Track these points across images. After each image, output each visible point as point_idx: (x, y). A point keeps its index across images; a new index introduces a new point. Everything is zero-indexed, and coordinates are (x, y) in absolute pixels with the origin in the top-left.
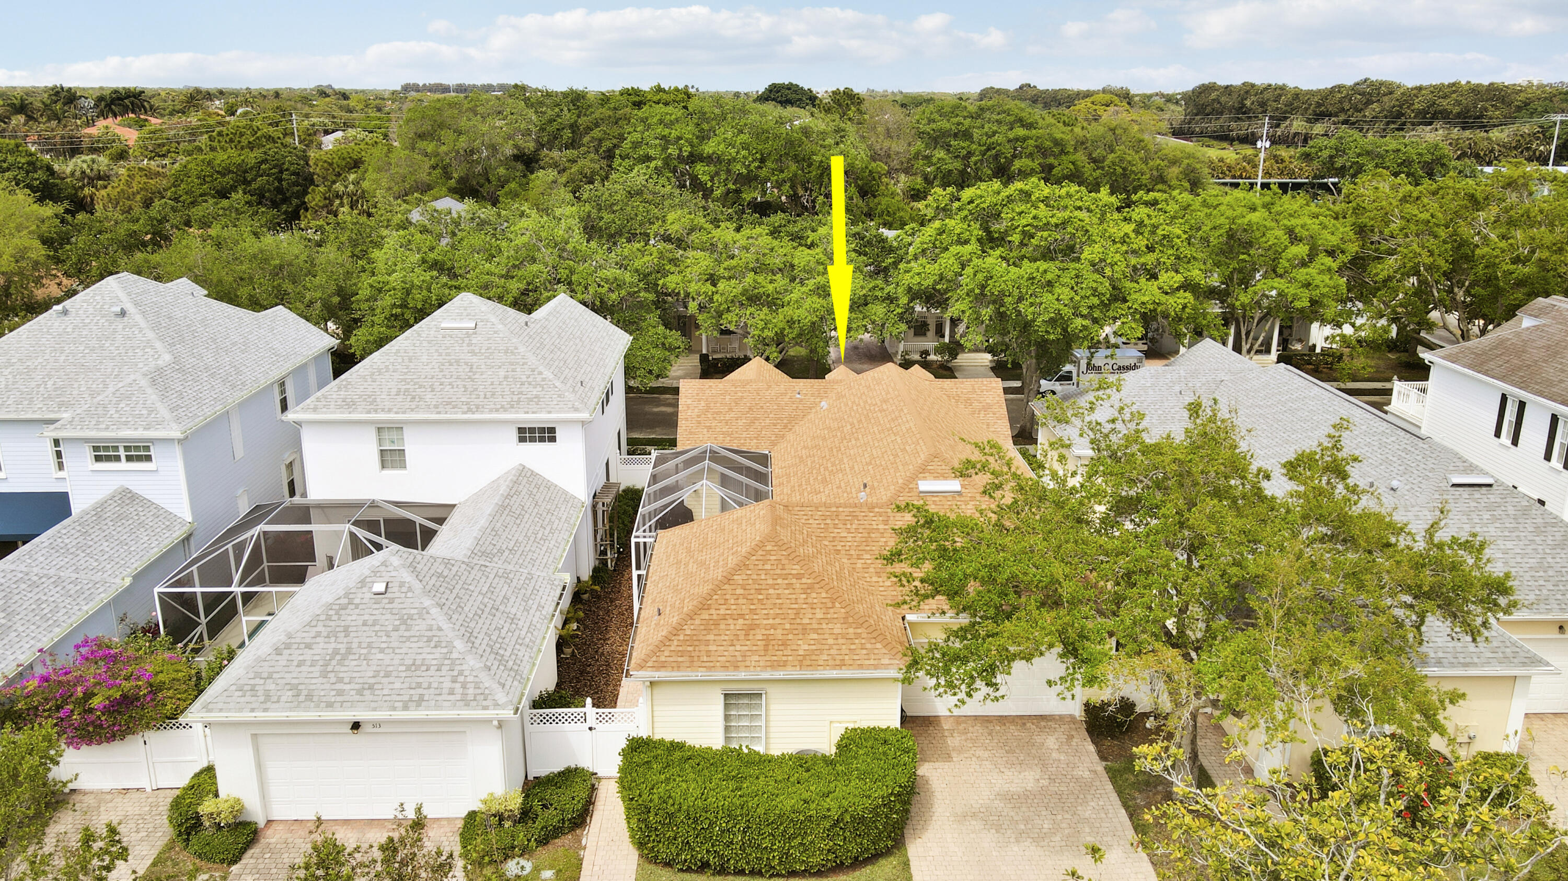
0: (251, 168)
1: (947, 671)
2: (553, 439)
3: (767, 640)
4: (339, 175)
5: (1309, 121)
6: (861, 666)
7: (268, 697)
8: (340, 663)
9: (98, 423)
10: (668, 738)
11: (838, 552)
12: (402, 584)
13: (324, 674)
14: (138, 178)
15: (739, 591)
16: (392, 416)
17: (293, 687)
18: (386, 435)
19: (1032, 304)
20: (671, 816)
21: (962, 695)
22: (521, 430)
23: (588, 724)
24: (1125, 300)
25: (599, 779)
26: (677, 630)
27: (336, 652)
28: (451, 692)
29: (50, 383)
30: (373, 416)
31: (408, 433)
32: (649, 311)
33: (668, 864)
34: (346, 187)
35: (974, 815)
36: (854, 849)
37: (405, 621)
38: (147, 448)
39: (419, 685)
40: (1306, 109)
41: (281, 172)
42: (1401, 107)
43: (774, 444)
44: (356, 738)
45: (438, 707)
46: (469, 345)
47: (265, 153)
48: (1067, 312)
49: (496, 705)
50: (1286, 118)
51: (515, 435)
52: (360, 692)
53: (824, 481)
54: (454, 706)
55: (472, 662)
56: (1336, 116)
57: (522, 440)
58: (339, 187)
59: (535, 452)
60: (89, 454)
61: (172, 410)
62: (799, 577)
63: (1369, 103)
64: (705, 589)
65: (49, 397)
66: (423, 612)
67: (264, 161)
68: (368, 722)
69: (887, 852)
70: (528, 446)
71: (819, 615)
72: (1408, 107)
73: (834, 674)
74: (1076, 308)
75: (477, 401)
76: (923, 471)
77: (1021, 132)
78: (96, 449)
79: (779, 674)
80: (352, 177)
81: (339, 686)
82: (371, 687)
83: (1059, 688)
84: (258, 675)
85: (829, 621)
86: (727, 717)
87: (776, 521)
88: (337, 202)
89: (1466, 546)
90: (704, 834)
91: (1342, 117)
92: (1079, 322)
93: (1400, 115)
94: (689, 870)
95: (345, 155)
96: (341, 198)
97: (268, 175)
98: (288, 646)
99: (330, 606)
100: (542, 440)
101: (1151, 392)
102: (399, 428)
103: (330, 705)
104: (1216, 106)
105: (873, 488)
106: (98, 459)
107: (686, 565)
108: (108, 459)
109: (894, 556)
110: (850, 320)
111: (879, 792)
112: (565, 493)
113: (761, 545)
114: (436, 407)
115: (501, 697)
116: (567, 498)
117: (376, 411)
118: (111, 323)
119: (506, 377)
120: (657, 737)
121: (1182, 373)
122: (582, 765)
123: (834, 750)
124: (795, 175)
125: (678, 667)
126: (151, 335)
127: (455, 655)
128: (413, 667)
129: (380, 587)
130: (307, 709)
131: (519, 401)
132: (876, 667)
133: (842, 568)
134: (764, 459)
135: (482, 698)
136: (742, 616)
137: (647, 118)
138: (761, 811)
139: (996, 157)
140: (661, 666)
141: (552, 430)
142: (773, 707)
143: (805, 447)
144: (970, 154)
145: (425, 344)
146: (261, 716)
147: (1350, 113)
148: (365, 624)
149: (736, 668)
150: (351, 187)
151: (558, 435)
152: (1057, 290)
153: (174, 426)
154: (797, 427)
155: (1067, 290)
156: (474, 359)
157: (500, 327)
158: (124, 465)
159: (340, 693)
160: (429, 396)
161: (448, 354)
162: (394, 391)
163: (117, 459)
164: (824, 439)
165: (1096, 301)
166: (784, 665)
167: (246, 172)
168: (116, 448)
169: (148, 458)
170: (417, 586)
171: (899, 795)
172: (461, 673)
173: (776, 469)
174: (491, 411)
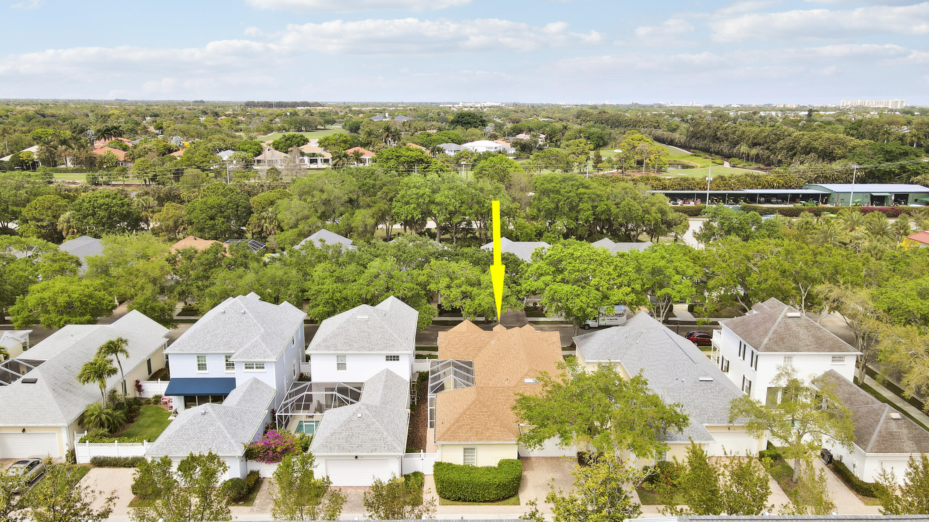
0: (224, 206)
1: (529, 442)
2: (398, 360)
3: (477, 432)
4: (263, 208)
5: (749, 147)
6: (505, 440)
7: (331, 449)
8: (351, 438)
9: (248, 356)
10: (447, 462)
11: (498, 403)
12: (366, 415)
13: (347, 442)
14: (171, 210)
15: (468, 417)
16: (343, 352)
17: (338, 446)
18: (340, 358)
19: (571, 303)
20: (450, 483)
21: (532, 448)
22: (387, 357)
23: (422, 458)
24: (608, 299)
25: (424, 475)
26: (449, 429)
27: (349, 435)
28: (384, 448)
29: (224, 340)
30: (336, 352)
31: (348, 359)
32: (423, 298)
33: (448, 499)
34: (268, 214)
35: (540, 486)
36: (503, 494)
37: (368, 426)
38: (263, 364)
39: (375, 445)
40: (748, 140)
41: (238, 207)
42: (794, 143)
43: (474, 357)
44: (357, 461)
45: (381, 452)
46: (367, 325)
47: (230, 198)
48: (584, 306)
49: (398, 451)
50: (738, 144)
51: (385, 358)
52: (358, 447)
53: (493, 376)
54: (385, 452)
55: (390, 438)
56: (763, 145)
57: (387, 360)
58: (264, 214)
59: (392, 364)
60: (244, 366)
61: (271, 350)
62: (486, 412)
63: (779, 140)
64: (457, 416)
65: (225, 345)
66: (373, 423)
67: (231, 202)
68: (359, 456)
69: (513, 496)
70: (389, 362)
71: (493, 424)
72: (798, 144)
73: (497, 442)
74: (588, 304)
75: (372, 347)
76: (526, 375)
77: (582, 190)
78: (246, 365)
79: (481, 443)
80: (270, 209)
81: (351, 445)
82: (361, 446)
83: (559, 446)
84: (327, 442)
85: (496, 426)
86: (464, 456)
87: (478, 393)
88: (263, 221)
89: (678, 405)
90: (460, 489)
91: (766, 145)
92: (589, 310)
93: (794, 148)
94: (455, 500)
95: (267, 199)
96: (265, 219)
97: (232, 209)
98: (335, 433)
99: (345, 421)
100: (394, 360)
101: (615, 337)
102: (344, 356)
103: (350, 451)
104: (703, 134)
105: (510, 380)
106: (246, 368)
107: (449, 407)
108: (250, 368)
109: (515, 408)
110: (502, 305)
111: (510, 477)
112: (402, 379)
113: (474, 402)
114: (358, 349)
115: (399, 449)
116: (403, 380)
117: (337, 350)
118: (241, 317)
119: (381, 337)
120: (443, 462)
121: (628, 329)
122: (419, 471)
123: (497, 466)
124: (477, 210)
125: (450, 440)
126: (255, 321)
127: (384, 436)
128: (372, 440)
129: (359, 415)
130: (343, 452)
131: (386, 347)
132: (510, 440)
133: (500, 409)
134: (470, 364)
135: (394, 449)
136: (469, 424)
137: (408, 183)
138: (476, 482)
139: (571, 203)
140: (445, 440)
141: (398, 357)
142: (478, 453)
143: (486, 361)
144: (559, 201)
145: (352, 324)
146: (330, 454)
147: (770, 144)
148: (356, 427)
149: (468, 440)
150: (270, 214)
151: (400, 358)
152: (581, 298)
153: (274, 357)
154: (482, 351)
155: (585, 297)
156: (370, 330)
157: (378, 318)
158: (255, 370)
159: (352, 447)
160: (355, 344)
161: (360, 329)
162: (343, 343)
163: (253, 368)
164: (493, 358)
165: (595, 301)
166: (482, 440)
167: (221, 207)
168: (253, 364)
169: (263, 368)
170: (371, 415)
171: (516, 478)
172: (387, 442)
173: (476, 368)
174: (377, 350)
